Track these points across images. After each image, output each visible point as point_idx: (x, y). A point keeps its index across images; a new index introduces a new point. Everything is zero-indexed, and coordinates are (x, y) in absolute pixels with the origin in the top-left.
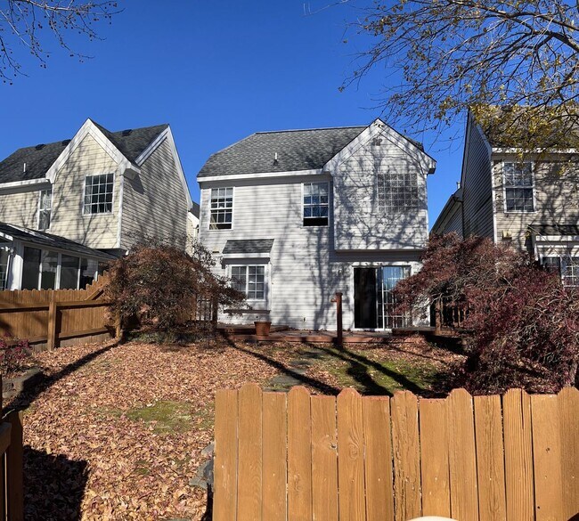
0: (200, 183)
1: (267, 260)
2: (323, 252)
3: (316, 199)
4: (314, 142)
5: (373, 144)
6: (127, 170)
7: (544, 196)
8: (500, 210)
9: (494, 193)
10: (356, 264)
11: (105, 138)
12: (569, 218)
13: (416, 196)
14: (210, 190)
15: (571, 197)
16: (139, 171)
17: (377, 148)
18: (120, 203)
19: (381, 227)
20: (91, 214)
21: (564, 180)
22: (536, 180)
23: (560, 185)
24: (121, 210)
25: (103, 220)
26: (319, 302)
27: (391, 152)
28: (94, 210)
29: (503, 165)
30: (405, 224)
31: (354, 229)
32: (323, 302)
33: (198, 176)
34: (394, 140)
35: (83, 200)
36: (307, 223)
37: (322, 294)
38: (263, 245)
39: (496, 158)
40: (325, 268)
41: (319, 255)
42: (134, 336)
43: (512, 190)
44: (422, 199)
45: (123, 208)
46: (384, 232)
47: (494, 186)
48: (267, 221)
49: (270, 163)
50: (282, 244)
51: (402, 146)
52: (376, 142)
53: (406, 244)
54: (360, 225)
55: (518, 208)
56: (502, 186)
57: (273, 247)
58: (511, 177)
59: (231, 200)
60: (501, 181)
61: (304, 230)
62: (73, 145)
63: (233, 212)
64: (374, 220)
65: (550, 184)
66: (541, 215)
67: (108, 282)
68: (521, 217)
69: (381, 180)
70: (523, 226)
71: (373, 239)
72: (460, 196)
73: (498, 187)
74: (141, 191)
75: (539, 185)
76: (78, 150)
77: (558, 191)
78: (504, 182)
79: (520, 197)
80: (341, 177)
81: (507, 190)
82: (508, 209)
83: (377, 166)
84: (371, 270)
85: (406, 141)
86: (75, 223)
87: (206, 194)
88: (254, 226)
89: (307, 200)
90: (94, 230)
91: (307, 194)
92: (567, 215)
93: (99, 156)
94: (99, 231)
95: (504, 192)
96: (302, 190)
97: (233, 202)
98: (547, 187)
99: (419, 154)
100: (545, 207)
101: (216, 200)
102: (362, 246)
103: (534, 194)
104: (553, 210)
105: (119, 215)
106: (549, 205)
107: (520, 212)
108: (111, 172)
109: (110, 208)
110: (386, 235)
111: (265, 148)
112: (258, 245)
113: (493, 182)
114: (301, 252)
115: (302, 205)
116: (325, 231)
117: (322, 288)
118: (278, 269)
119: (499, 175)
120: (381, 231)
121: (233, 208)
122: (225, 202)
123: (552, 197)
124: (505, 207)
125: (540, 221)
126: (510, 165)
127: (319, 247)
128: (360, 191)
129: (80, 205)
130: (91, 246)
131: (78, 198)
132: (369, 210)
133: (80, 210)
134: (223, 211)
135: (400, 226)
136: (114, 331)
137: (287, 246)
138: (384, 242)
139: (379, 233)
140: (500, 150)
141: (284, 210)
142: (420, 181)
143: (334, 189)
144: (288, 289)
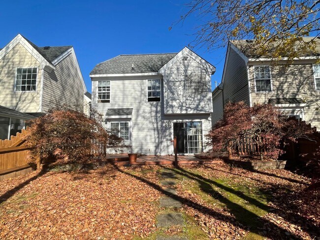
0: (92, 78)
1: (130, 119)
2: (159, 115)
3: (154, 88)
4: (151, 60)
5: (183, 60)
6: (46, 67)
7: (277, 83)
8: (253, 91)
9: (249, 82)
10: (175, 121)
11: (31, 47)
12: (291, 95)
13: (206, 85)
14: (97, 82)
15: (292, 83)
16: (54, 68)
17: (186, 61)
18: (42, 86)
19: (188, 102)
20: (21, 92)
21: (288, 75)
22: (272, 75)
23: (286, 77)
24: (42, 90)
25: (30, 95)
26: (157, 141)
27: (192, 64)
28: (23, 89)
29: (254, 67)
30: (200, 100)
31: (174, 103)
32: (159, 141)
33: (91, 74)
34: (194, 58)
35: (15, 83)
36: (150, 100)
37: (158, 137)
38: (128, 112)
39: (250, 64)
40: (160, 123)
41: (156, 116)
42: (51, 168)
43: (259, 81)
44: (209, 87)
45: (44, 89)
46: (189, 105)
47: (249, 79)
48: (130, 98)
49: (130, 69)
50: (138, 111)
51: (198, 61)
52: (185, 59)
53: (201, 111)
54: (178, 101)
55: (263, 90)
56: (253, 79)
57: (133, 113)
58: (258, 74)
59: (109, 87)
60: (253, 76)
61: (148, 104)
62: (8, 48)
63: (110, 94)
64: (184, 98)
65: (280, 77)
66: (276, 93)
67: (30, 134)
68: (265, 95)
69: (187, 78)
70: (266, 100)
71: (184, 108)
72: (221, 87)
73: (252, 79)
74: (56, 80)
75: (274, 78)
76: (12, 52)
77: (285, 81)
78: (255, 77)
79: (264, 84)
80: (167, 77)
81: (257, 81)
82: (257, 91)
83: (186, 71)
84: (182, 124)
85: (200, 58)
86: (9, 96)
87: (95, 84)
88: (123, 101)
89: (149, 88)
90: (24, 101)
91: (150, 85)
92: (291, 93)
93: (28, 57)
94: (27, 101)
95: (255, 82)
96: (147, 83)
97: (111, 88)
98: (279, 78)
99: (207, 64)
100: (278, 89)
101: (101, 87)
102: (178, 112)
103: (272, 82)
104: (283, 90)
105: (41, 93)
106: (280, 88)
107: (264, 92)
108: (36, 67)
109: (34, 88)
110: (191, 106)
111: (126, 62)
112: (125, 111)
113: (249, 77)
114: (148, 115)
115: (147, 91)
116: (160, 104)
117: (158, 133)
118: (136, 124)
119: (252, 73)
120: (188, 104)
121: (110, 92)
122: (106, 89)
123: (282, 83)
124: (256, 89)
125: (276, 97)
126: (258, 68)
127: (157, 112)
128: (177, 84)
129: (14, 86)
130: (21, 111)
131: (12, 81)
132: (182, 93)
133: (14, 89)
134: (105, 93)
135: (198, 101)
136: (36, 166)
137: (141, 112)
138: (189, 110)
139: (187, 105)
140: (254, 60)
141: (139, 94)
142: (208, 78)
143: (164, 83)
144: (142, 135)
